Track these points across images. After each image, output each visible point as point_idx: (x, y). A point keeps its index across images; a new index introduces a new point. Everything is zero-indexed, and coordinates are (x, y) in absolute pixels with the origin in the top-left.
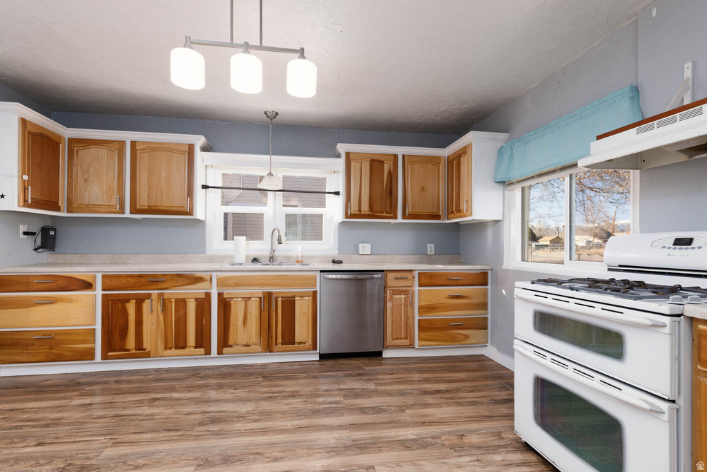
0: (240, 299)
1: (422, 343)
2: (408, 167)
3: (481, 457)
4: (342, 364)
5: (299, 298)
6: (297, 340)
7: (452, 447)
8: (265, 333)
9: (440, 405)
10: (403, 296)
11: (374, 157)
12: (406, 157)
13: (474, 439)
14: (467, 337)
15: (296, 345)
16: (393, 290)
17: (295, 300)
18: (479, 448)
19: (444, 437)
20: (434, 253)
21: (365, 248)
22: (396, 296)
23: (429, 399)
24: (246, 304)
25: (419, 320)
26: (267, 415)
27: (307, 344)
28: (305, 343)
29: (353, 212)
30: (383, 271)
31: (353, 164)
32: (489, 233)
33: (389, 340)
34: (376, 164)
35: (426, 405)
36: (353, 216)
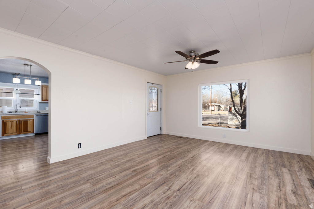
0: (10, 122)
8: (18, 130)
15: (28, 132)
17: (27, 121)
21: (47, 108)
27: (31, 131)
36: (44, 101)
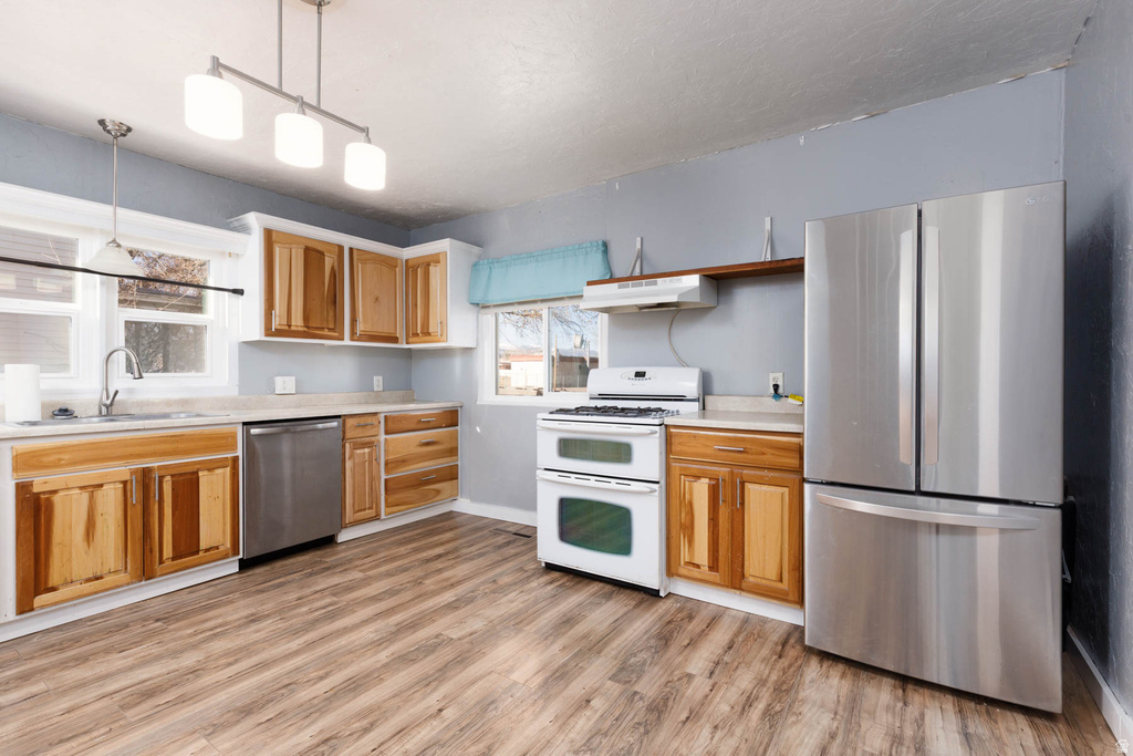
0: (77, 491)
1: (390, 510)
2: (359, 267)
3: (522, 589)
4: (283, 566)
5: (206, 473)
6: (203, 545)
7: (494, 592)
8: (135, 547)
9: (452, 566)
10: (367, 450)
11: (311, 245)
12: (355, 252)
13: (506, 580)
14: (438, 492)
15: (201, 554)
16: (355, 444)
17: (198, 478)
18: (516, 584)
19: (481, 588)
20: (381, 389)
21: (285, 384)
22: (358, 451)
23: (438, 565)
24: (91, 498)
25: (386, 480)
26: (246, 651)
27: (221, 548)
28: (217, 548)
29: (279, 327)
30: (339, 417)
31: (277, 250)
32: (457, 363)
33: (349, 516)
34: (313, 255)
35: (440, 571)
36: (279, 333)
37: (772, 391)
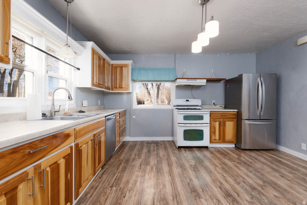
0: (85, 145)
5: (102, 134)
8: (93, 164)
11: (99, 56)
14: (124, 135)
15: (101, 164)
20: (100, 105)
22: (117, 124)
33: (116, 145)
37: (213, 104)
